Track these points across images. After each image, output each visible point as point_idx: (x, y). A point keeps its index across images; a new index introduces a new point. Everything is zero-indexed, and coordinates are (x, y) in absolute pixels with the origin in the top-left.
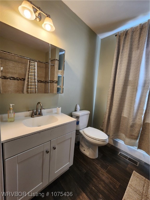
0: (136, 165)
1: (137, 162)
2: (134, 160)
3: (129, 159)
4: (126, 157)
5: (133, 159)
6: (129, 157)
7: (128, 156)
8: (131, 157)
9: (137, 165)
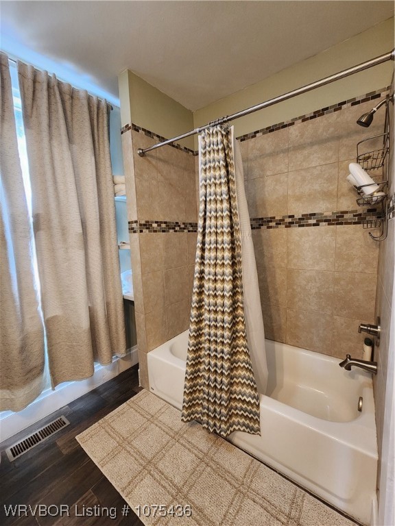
0: (65, 426)
1: (59, 418)
2: (51, 423)
3: (45, 433)
4: (35, 439)
5: (49, 425)
6: (37, 432)
7: (34, 433)
8: (42, 426)
9: (65, 424)
